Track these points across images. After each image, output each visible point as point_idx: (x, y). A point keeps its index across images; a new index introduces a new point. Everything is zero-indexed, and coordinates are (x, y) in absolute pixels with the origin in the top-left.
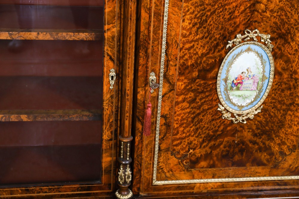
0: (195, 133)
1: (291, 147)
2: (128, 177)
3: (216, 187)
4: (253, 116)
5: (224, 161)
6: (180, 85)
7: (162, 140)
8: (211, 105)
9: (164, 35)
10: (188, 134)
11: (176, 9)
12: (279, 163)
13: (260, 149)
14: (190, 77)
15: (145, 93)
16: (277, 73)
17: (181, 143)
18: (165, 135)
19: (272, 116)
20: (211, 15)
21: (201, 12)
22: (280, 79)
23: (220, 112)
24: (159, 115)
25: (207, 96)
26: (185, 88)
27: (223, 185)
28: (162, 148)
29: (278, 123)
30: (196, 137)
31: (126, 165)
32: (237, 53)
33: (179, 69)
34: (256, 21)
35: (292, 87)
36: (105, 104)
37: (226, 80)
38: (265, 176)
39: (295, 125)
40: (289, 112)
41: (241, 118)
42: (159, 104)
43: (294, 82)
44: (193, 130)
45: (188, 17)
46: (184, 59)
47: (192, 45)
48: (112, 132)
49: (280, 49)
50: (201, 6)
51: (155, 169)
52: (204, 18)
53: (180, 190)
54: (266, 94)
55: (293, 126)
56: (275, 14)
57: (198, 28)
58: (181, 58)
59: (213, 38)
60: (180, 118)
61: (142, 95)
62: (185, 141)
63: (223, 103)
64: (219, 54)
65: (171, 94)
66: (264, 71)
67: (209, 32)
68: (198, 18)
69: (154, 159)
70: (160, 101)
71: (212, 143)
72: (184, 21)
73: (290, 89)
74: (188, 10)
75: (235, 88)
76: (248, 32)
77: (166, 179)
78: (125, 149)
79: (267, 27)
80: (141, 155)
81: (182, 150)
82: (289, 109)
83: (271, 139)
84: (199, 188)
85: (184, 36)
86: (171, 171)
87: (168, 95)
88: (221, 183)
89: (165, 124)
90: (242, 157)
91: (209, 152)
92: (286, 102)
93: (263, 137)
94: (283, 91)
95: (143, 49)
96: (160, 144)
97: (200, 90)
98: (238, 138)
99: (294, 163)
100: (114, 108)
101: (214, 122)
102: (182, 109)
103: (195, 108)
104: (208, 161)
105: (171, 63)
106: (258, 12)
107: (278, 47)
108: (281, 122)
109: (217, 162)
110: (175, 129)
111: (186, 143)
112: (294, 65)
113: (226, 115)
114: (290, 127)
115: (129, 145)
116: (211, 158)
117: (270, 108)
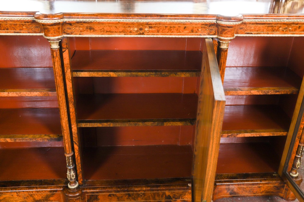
2: (73, 176)
31: (70, 169)
61: (75, 129)
78: (69, 160)
95: (71, 103)
115: (70, 158)
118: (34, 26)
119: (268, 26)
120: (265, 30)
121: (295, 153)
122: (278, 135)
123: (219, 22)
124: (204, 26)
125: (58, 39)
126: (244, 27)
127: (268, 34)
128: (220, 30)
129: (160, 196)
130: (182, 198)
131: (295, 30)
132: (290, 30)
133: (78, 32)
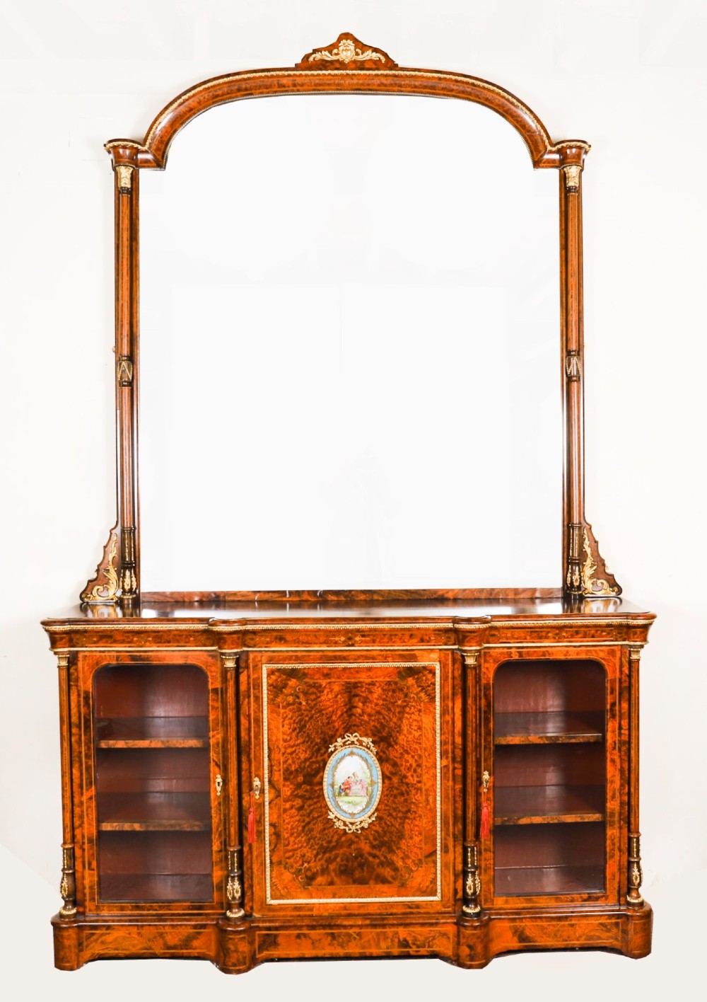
0: (307, 845)
1: (416, 862)
2: (237, 892)
3: (337, 908)
4: (367, 825)
5: (343, 877)
6: (287, 791)
7: (272, 851)
8: (320, 812)
9: (266, 740)
10: (300, 845)
11: (275, 715)
12: (406, 880)
13: (382, 864)
14: (296, 783)
15: (250, 799)
16: (385, 777)
17: (294, 855)
18: (276, 846)
19: (388, 826)
20: (308, 721)
21: (300, 718)
22: (390, 784)
23: (331, 819)
24: (267, 824)
25: (316, 803)
26: (292, 794)
27: (345, 906)
28: (274, 861)
29: (396, 833)
30: (309, 848)
31: (234, 877)
32: (340, 757)
33: (284, 774)
34: (354, 725)
35: (405, 792)
36: (213, 811)
37: (333, 785)
38: (392, 896)
39: (416, 835)
40: (407, 820)
41: (354, 827)
42: (267, 811)
43: (405, 787)
44: (305, 840)
45: (287, 722)
46: (288, 763)
47: (294, 749)
48: (221, 843)
49: (384, 753)
50: (298, 711)
51: (268, 884)
52: (303, 723)
53: (297, 911)
54: (378, 800)
55: (414, 836)
56: (373, 718)
57: (298, 733)
58: (285, 762)
59: (314, 743)
60: (289, 827)
61: (247, 801)
62: (297, 853)
63: (333, 810)
64: (322, 758)
65: (277, 800)
66: (371, 775)
67: (309, 736)
68: (297, 723)
69: (265, 873)
70: (267, 807)
71: (327, 855)
72: (283, 726)
73: (402, 794)
74: (287, 716)
75: (343, 793)
76: (349, 736)
77: (282, 897)
78: (232, 859)
79: (366, 730)
80: (252, 869)
81: (296, 863)
82: (406, 818)
83: (391, 851)
84: (319, 909)
85: (285, 741)
86: (286, 888)
87: (275, 802)
88: (343, 903)
89: (275, 834)
90: (363, 872)
91: (325, 867)
92: (401, 808)
93: (383, 849)
94: (395, 797)
95: (245, 754)
96: (271, 856)
97: (307, 797)
98: (355, 850)
99: (423, 880)
100: (222, 816)
101: (326, 831)
102: (292, 817)
103: (304, 815)
104: (325, 876)
105: (275, 768)
106: (355, 716)
107: (381, 751)
108: (399, 831)
109: (335, 879)
110: (285, 839)
111: (299, 855)
112: (402, 768)
113: (338, 824)
114: (411, 838)
115: (236, 854)
116: (329, 874)
117: (385, 816)
118: (205, 637)
119: (531, 632)
120: (528, 637)
121: (627, 854)
122: (591, 820)
123: (457, 626)
124: (437, 632)
125: (236, 654)
126: (496, 633)
127: (534, 642)
128: (461, 637)
129: (389, 940)
130: (429, 946)
131: (572, 636)
132: (564, 637)
133: (263, 643)
